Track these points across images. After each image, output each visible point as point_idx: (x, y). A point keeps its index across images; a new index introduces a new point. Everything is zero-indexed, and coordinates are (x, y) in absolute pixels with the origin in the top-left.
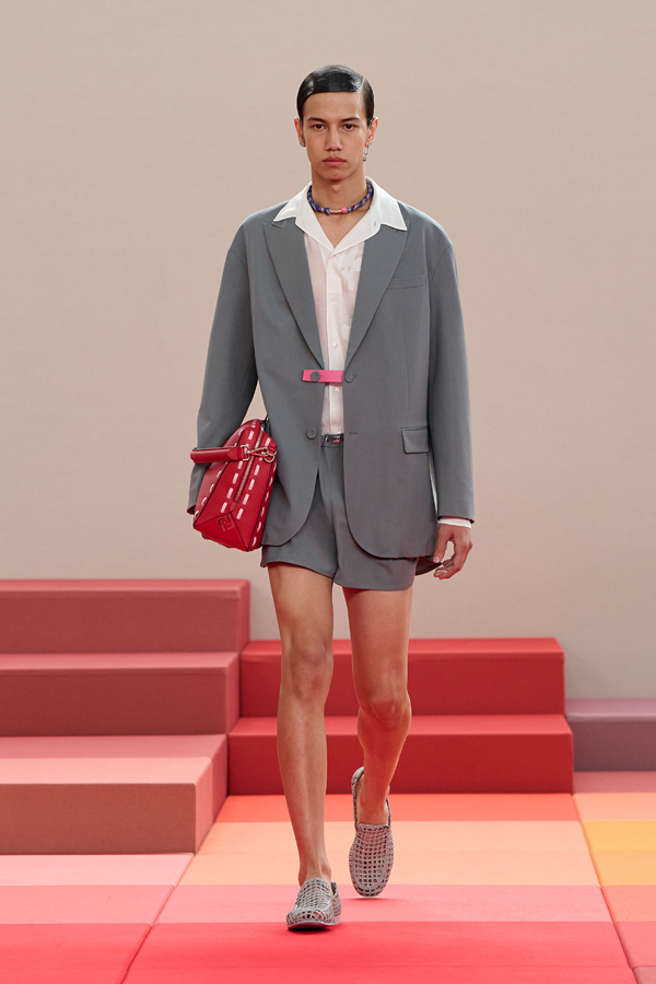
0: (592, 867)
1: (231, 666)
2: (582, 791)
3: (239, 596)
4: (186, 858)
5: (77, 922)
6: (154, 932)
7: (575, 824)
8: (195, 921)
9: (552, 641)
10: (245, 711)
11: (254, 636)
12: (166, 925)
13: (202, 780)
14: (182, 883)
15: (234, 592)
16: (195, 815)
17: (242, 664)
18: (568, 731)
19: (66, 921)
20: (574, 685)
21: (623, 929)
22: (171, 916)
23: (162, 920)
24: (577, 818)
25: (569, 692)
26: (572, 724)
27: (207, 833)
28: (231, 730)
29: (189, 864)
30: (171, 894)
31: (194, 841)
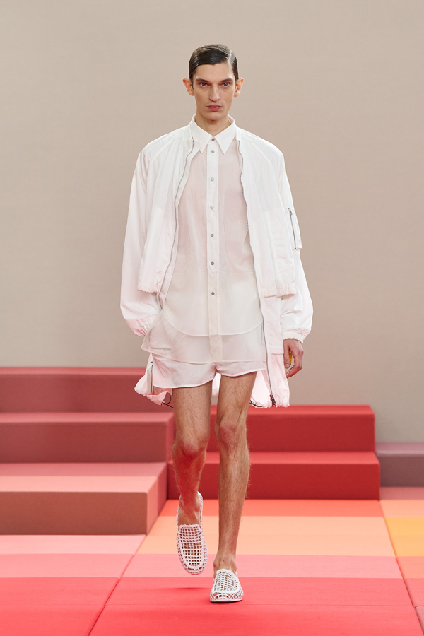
0: (390, 545)
1: (169, 421)
2: (385, 498)
4: (141, 537)
6: (120, 583)
7: (380, 519)
8: (146, 576)
9: (367, 407)
13: (151, 490)
14: (139, 553)
16: (147, 511)
18: (376, 462)
19: (67, 576)
20: (382, 432)
21: (409, 583)
22: (131, 573)
23: (126, 575)
24: (381, 514)
25: (378, 438)
26: (380, 458)
27: (154, 523)
28: (169, 460)
29: (143, 541)
30: (131, 559)
31: (146, 528)
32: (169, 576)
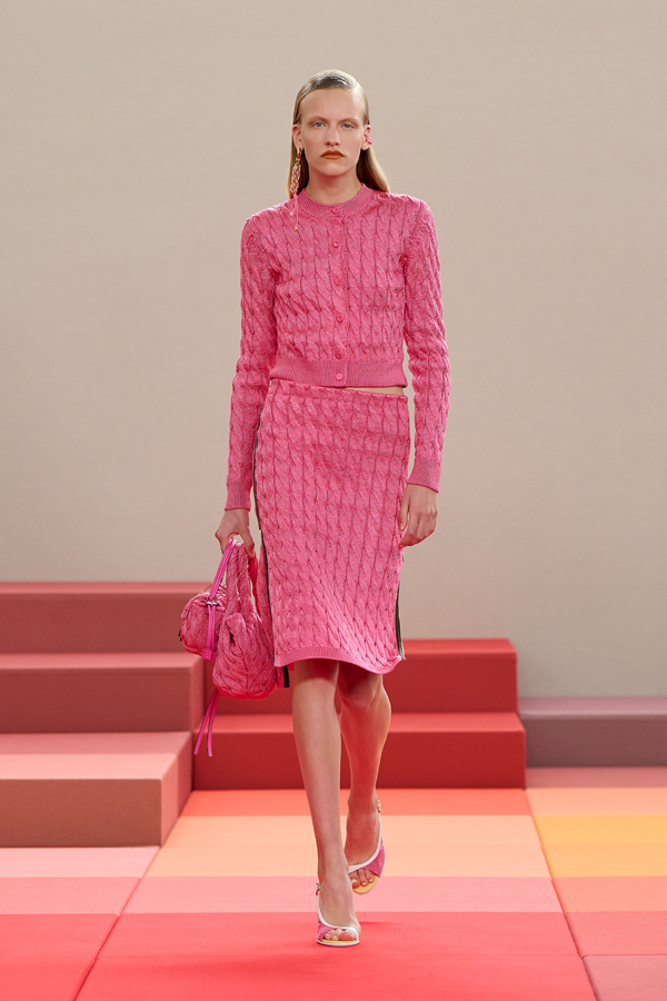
0: (543, 858)
1: (196, 665)
2: (534, 786)
4: (152, 850)
5: (47, 913)
6: (121, 923)
7: (528, 818)
8: (160, 911)
9: (505, 642)
12: (133, 916)
13: (167, 776)
14: (149, 875)
16: (160, 809)
17: (207, 665)
18: (519, 728)
19: (36, 912)
20: (529, 682)
21: (573, 919)
22: (138, 906)
23: (129, 910)
24: (529, 812)
25: (522, 691)
26: (524, 722)
27: (172, 827)
28: (195, 728)
29: (155, 856)
30: (137, 885)
31: (160, 835)
32: (196, 911)
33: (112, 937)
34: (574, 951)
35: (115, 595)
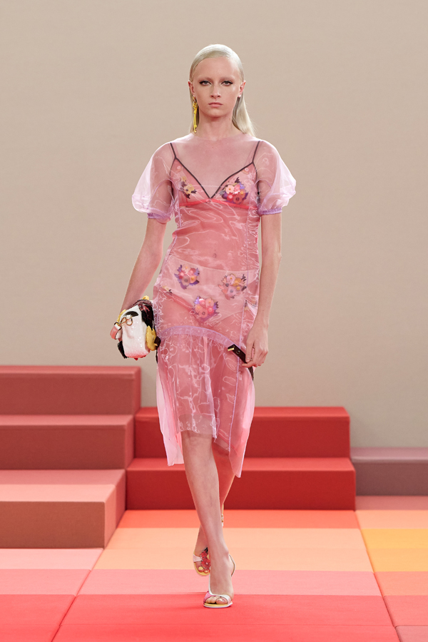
0: (368, 559)
1: (129, 424)
2: (361, 508)
3: (134, 377)
4: (98, 551)
5: (26, 594)
6: (77, 600)
7: (357, 530)
8: (104, 593)
9: (341, 409)
10: (137, 454)
11: (144, 404)
13: (109, 500)
14: (96, 568)
15: (131, 375)
16: (104, 523)
17: (136, 423)
18: (351, 468)
19: (18, 593)
20: (357, 437)
21: (389, 601)
22: (88, 590)
23: (82, 592)
24: (358, 526)
25: (353, 443)
26: (355, 464)
27: (112, 535)
28: (128, 467)
29: (100, 555)
30: (88, 575)
31: (103, 540)
32: (128, 594)
33: (71, 610)
34: (389, 622)
35: (73, 375)
